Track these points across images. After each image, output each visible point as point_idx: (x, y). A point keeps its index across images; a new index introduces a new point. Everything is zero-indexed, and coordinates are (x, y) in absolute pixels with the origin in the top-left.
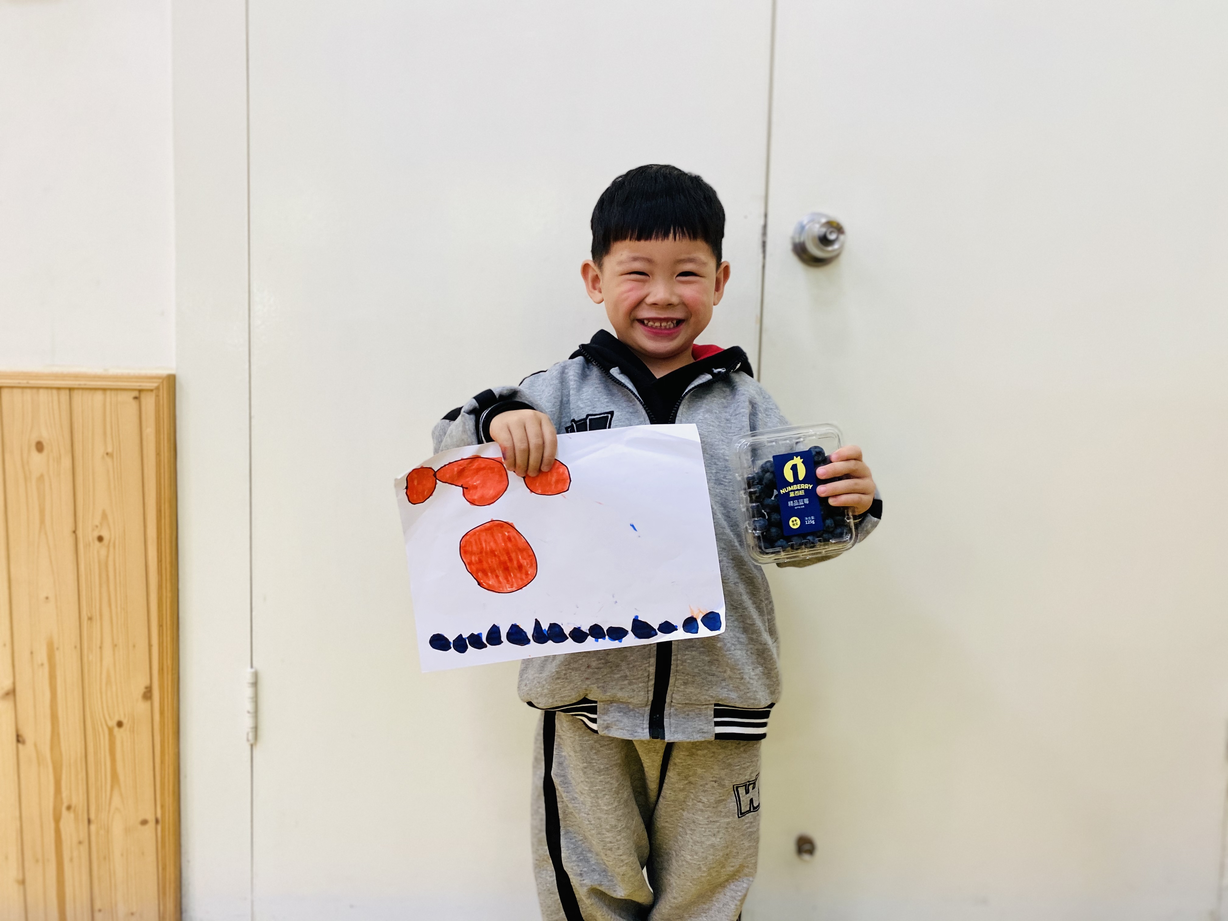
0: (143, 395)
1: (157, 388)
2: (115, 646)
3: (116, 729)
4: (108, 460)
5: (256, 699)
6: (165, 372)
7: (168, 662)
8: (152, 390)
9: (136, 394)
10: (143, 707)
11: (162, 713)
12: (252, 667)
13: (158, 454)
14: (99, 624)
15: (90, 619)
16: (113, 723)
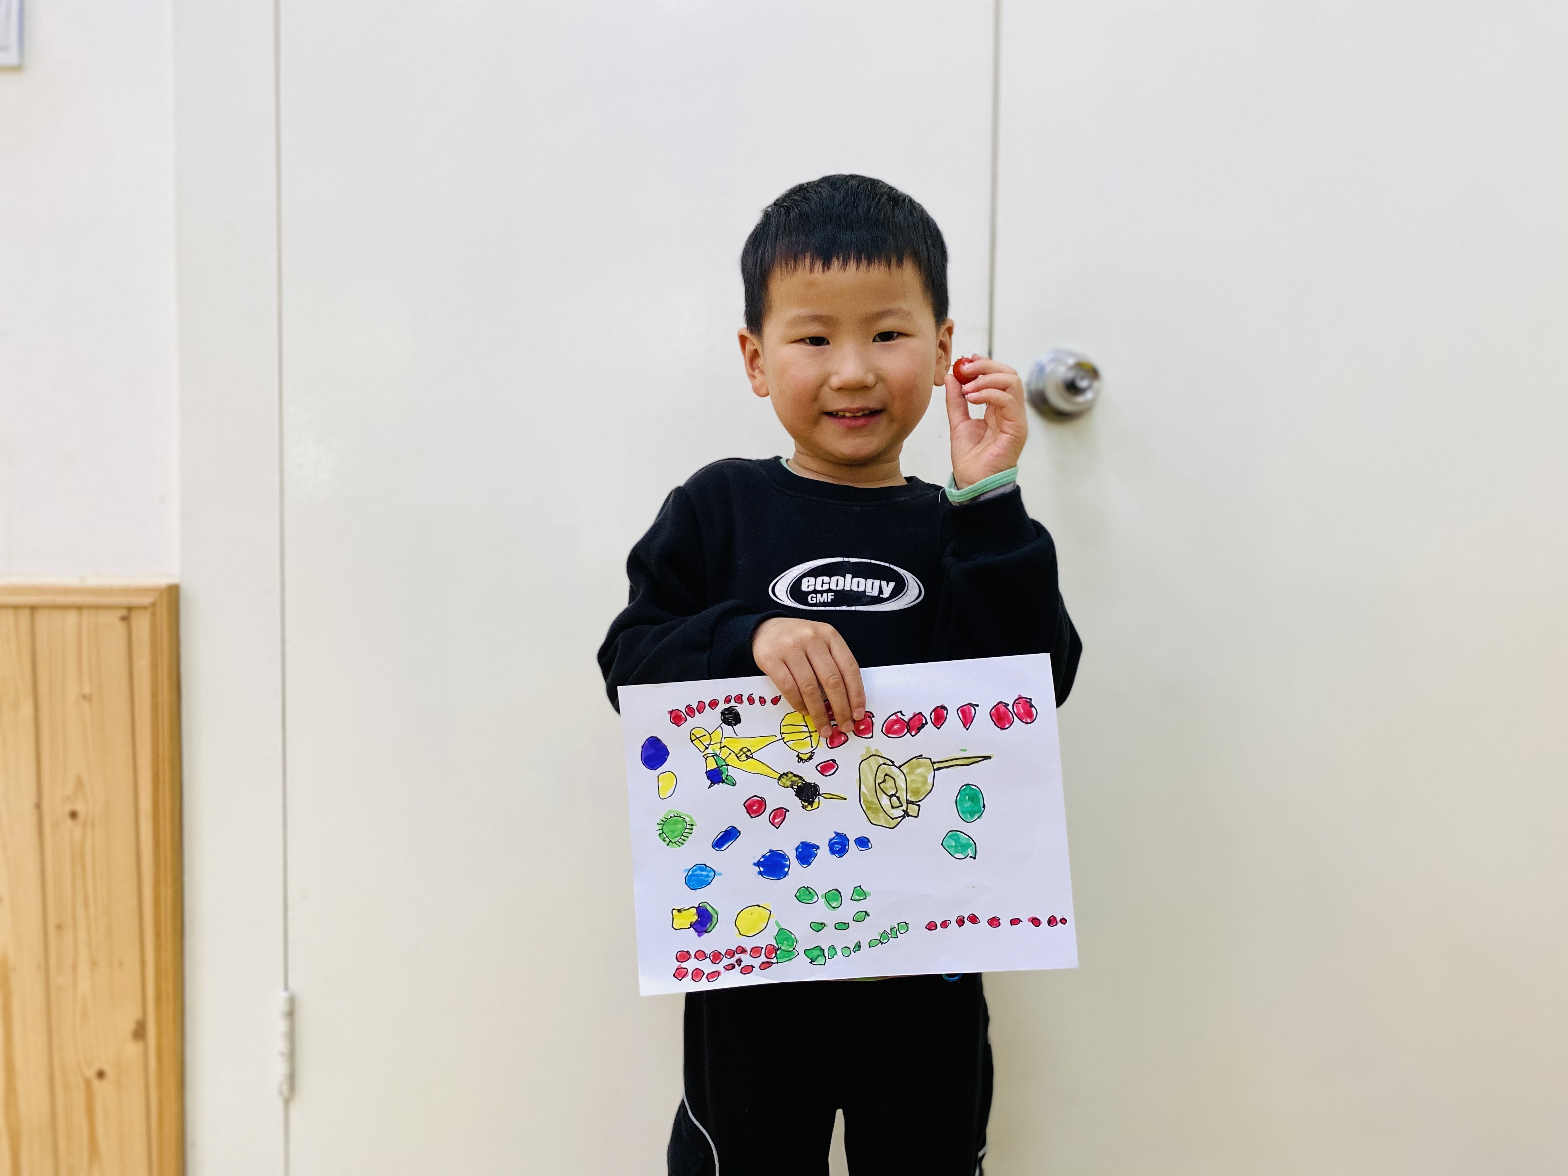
0: (134, 615)
1: (154, 604)
2: (94, 964)
3: (96, 1084)
4: (85, 705)
5: (292, 1036)
6: (164, 581)
7: (169, 987)
8: (144, 608)
9: (124, 613)
10: (133, 1049)
11: (159, 1057)
12: (286, 988)
13: (154, 695)
14: (71, 934)
15: (59, 927)
16: (91, 1073)
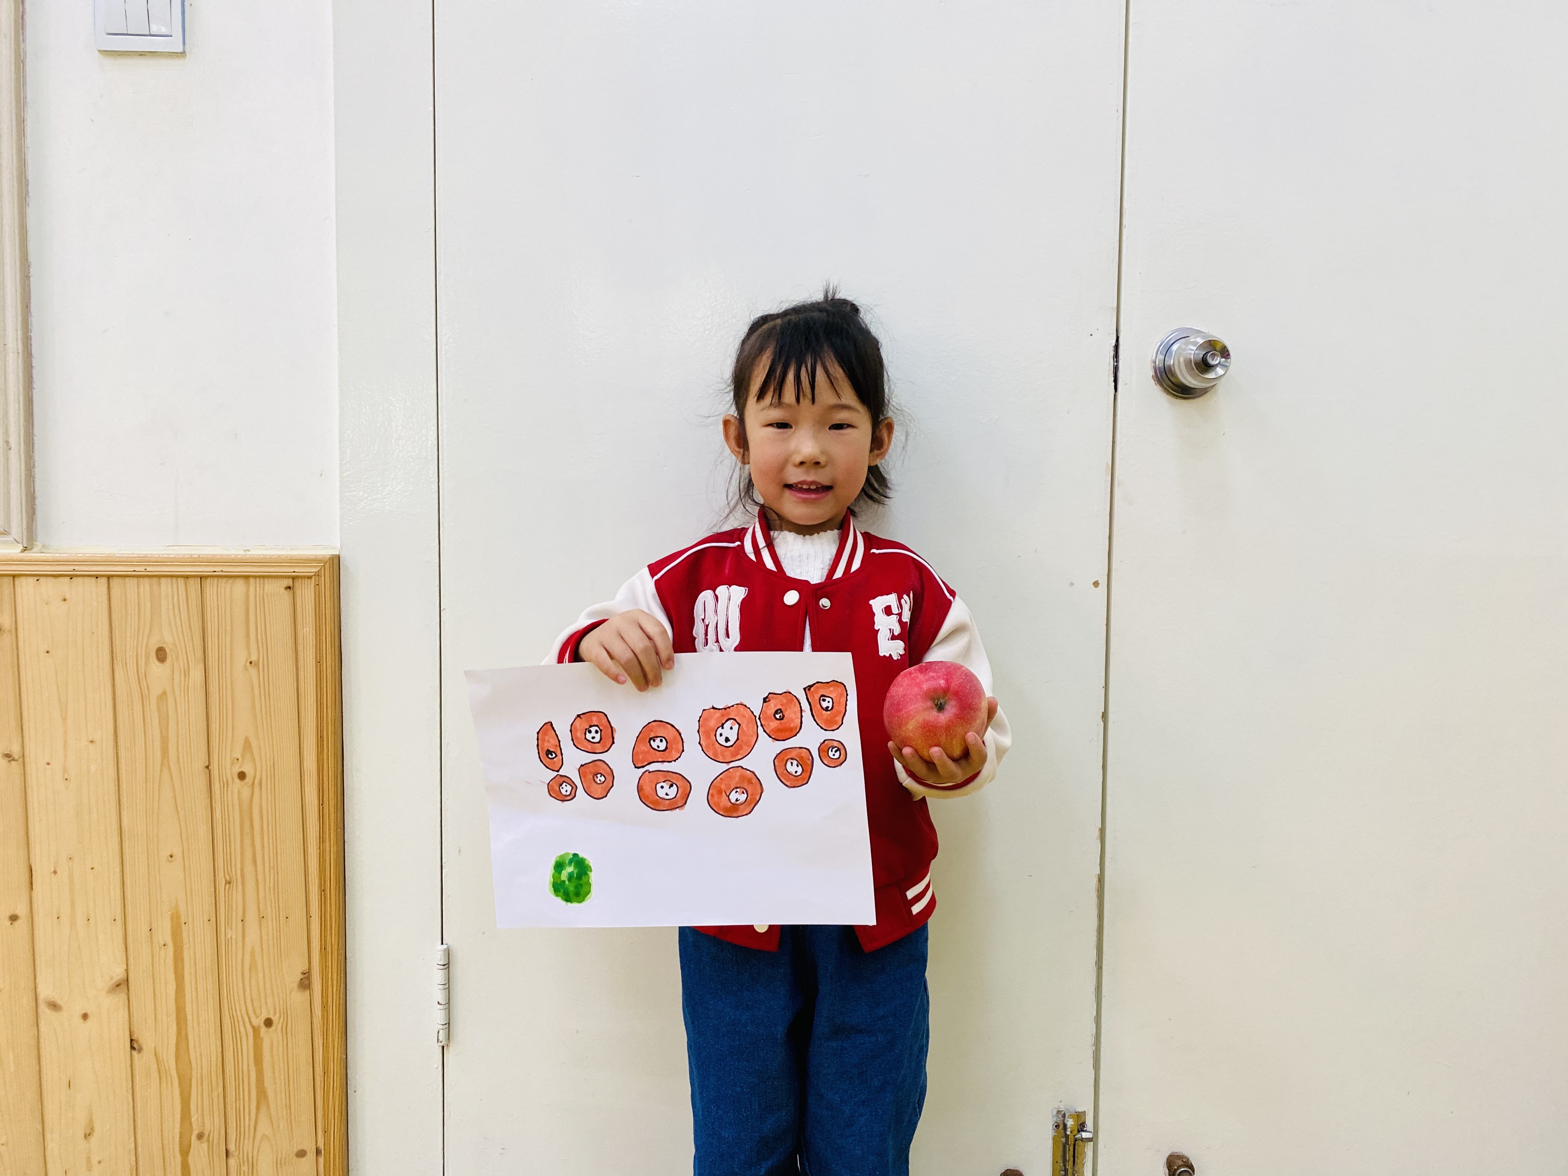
0: (298, 584)
1: (317, 574)
2: (262, 918)
3: (263, 1030)
4: (253, 671)
5: (448, 986)
6: (325, 552)
7: (333, 940)
8: (310, 577)
9: (289, 582)
10: (299, 998)
11: (324, 1006)
12: (442, 943)
13: (318, 662)
14: (240, 888)
15: (228, 883)
16: (259, 1022)
